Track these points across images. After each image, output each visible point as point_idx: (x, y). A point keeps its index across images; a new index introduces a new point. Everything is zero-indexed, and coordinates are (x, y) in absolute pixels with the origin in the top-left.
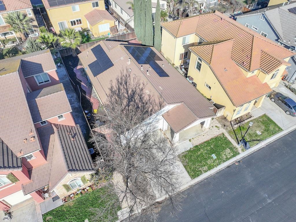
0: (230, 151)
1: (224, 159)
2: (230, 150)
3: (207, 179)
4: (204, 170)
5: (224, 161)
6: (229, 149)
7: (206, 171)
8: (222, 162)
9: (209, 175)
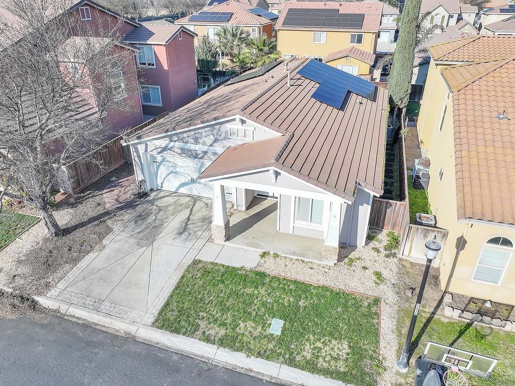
0: (348, 354)
1: (298, 358)
2: (348, 351)
3: (184, 356)
4: (207, 333)
5: (291, 362)
6: (350, 347)
7: (208, 339)
8: (281, 359)
9: (203, 357)
